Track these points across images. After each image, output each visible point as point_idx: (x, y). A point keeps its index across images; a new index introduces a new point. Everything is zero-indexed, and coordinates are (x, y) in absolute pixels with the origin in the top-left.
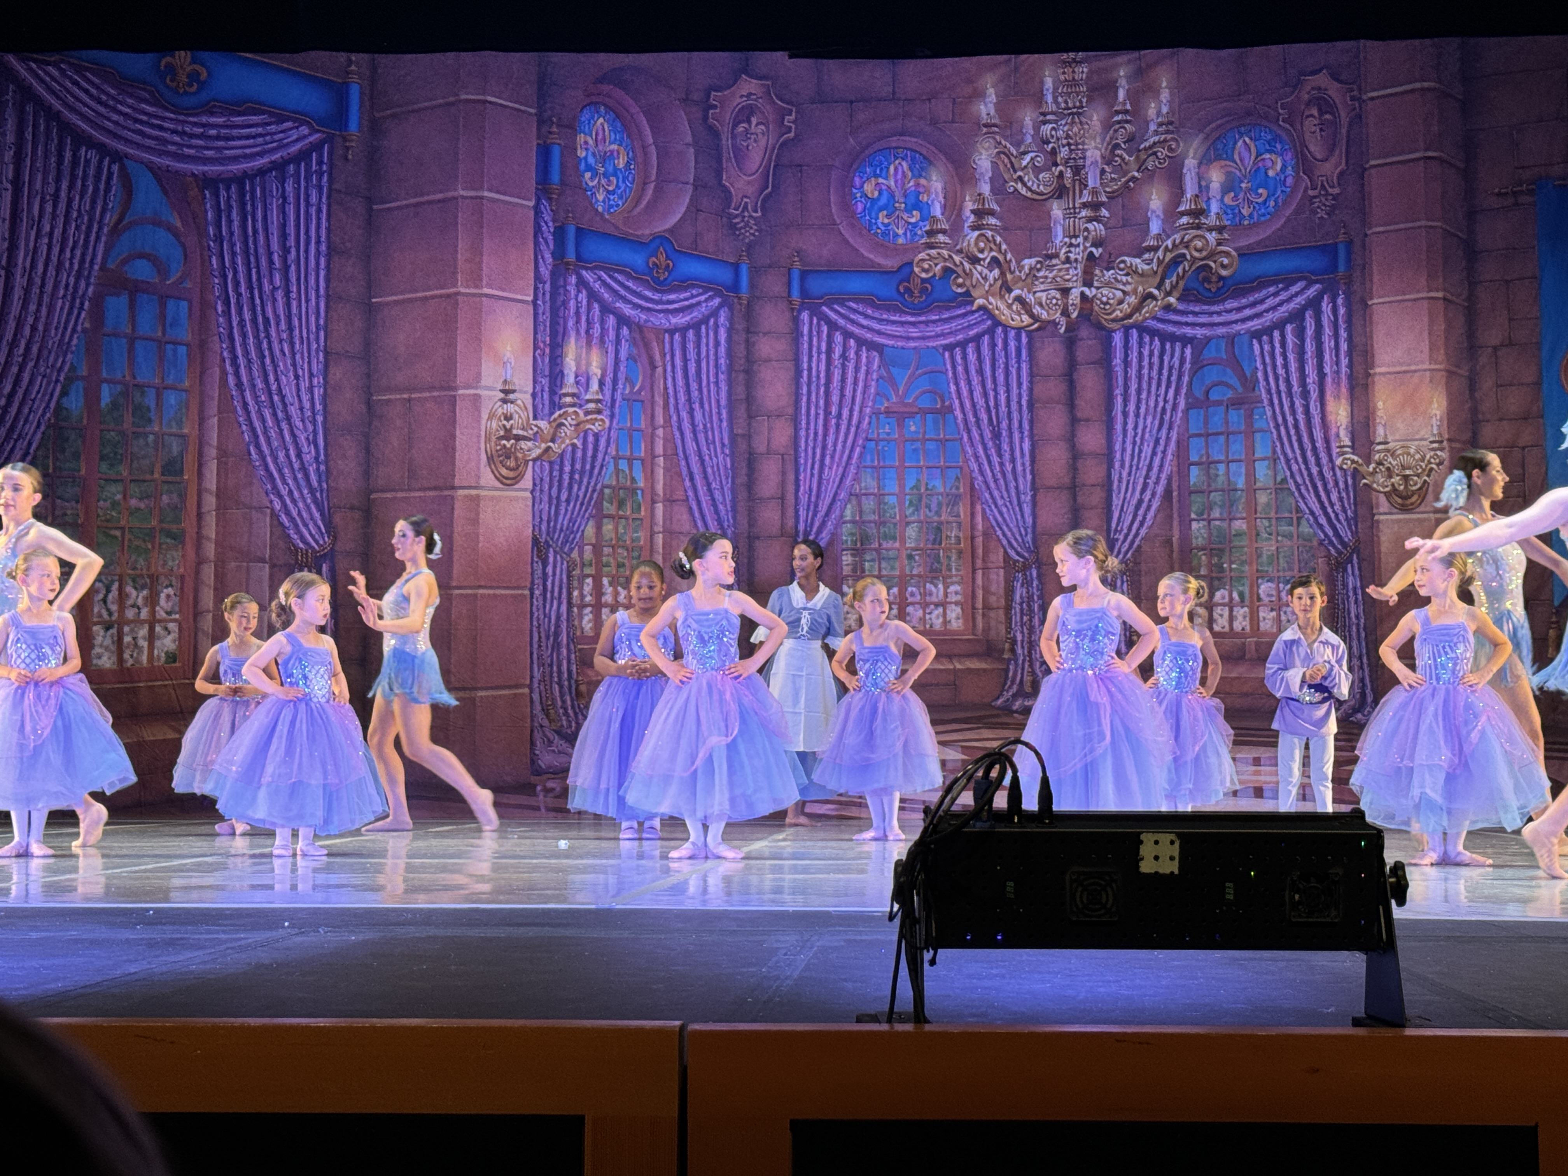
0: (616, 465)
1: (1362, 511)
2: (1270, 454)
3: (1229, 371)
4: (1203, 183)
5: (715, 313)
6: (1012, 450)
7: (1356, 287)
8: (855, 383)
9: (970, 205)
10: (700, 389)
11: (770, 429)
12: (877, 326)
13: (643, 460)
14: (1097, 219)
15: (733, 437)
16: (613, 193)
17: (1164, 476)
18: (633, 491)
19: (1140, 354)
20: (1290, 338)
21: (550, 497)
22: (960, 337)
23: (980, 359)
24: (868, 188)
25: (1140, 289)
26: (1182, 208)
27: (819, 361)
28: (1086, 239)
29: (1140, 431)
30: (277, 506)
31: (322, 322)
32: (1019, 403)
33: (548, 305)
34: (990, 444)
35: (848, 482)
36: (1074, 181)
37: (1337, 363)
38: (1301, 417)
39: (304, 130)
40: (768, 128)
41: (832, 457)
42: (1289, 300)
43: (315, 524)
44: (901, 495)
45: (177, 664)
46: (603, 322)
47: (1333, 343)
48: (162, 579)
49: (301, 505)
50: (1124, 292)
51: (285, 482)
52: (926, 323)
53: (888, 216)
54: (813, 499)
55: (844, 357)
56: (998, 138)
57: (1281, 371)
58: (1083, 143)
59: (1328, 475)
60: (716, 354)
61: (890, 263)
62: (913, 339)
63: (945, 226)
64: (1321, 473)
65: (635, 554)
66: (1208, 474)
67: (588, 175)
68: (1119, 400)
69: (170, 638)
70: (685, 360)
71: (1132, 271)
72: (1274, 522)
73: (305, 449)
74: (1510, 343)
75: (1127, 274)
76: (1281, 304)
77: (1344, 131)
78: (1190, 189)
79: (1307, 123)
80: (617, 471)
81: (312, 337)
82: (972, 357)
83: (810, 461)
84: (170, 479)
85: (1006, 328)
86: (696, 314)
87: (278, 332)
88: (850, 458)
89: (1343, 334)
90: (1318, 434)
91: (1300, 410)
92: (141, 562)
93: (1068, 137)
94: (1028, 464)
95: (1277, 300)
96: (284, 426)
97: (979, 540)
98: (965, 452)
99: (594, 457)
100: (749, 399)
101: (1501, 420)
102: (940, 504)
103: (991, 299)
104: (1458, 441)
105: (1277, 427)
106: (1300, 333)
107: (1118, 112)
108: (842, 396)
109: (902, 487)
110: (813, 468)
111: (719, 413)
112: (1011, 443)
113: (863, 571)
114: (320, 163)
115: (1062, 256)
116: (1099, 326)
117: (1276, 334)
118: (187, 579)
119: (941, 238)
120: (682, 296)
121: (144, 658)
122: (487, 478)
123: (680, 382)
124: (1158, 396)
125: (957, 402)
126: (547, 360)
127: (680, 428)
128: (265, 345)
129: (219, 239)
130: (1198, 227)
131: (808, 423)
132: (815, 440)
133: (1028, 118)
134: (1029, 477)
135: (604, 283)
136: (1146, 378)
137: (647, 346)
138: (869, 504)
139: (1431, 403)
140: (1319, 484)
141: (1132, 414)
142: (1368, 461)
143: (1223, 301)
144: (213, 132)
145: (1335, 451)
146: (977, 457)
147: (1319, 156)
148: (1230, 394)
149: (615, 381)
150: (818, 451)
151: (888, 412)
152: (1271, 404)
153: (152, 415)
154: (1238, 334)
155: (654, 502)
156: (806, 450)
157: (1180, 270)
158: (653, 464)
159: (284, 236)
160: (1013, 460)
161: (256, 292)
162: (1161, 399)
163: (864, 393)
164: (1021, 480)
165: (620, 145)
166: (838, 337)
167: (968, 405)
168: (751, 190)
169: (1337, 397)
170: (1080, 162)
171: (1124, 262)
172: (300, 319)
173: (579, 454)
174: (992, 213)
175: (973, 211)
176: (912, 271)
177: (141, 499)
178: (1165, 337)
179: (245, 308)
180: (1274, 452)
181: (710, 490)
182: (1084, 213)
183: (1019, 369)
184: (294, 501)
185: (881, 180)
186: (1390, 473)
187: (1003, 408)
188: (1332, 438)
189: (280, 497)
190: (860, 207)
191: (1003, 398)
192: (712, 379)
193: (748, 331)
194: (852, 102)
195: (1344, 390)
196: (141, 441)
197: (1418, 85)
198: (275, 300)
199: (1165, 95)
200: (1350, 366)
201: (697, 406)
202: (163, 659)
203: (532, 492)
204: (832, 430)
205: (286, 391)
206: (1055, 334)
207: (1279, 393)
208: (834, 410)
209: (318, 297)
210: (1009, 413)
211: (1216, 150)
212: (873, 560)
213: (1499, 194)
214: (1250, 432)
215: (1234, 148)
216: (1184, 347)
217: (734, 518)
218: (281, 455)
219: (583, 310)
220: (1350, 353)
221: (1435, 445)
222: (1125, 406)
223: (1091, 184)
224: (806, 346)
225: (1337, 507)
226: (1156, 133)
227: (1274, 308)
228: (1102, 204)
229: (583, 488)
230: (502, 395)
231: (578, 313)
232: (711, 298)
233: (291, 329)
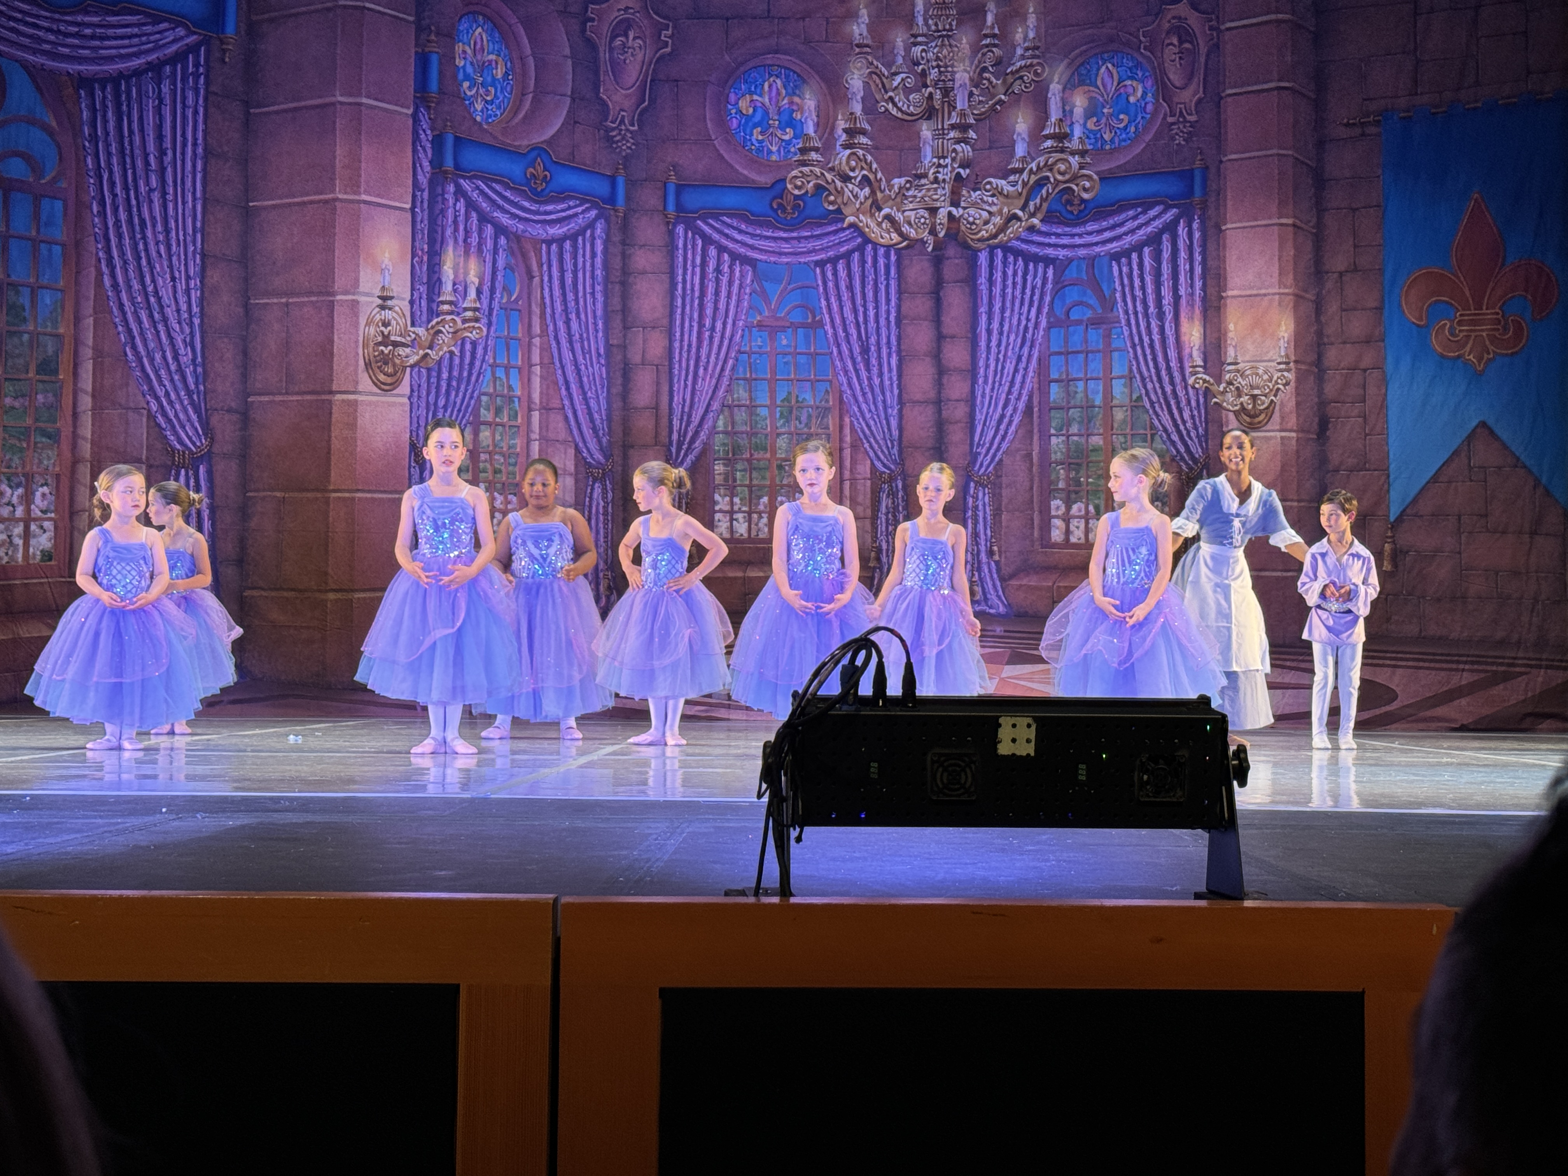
0: (493, 373)
1: (1212, 428)
2: (1126, 373)
3: (1089, 292)
4: (1067, 108)
5: (591, 225)
6: (880, 365)
7: (1211, 212)
8: (729, 296)
9: (841, 124)
10: (577, 301)
11: (644, 341)
12: (750, 241)
13: (520, 369)
14: (965, 141)
15: (608, 346)
16: (492, 102)
17: (1025, 392)
18: (510, 399)
19: (1005, 273)
20: (1147, 261)
21: (428, 403)
22: (831, 254)
23: (850, 275)
24: (743, 104)
25: (1005, 210)
26: (1046, 132)
27: (693, 273)
28: (954, 159)
29: (1003, 348)
30: (154, 407)
31: (199, 224)
32: (887, 319)
33: (426, 213)
34: (859, 359)
35: (721, 393)
36: (943, 102)
37: (1192, 286)
38: (1156, 337)
39: (181, 31)
40: (645, 42)
41: (706, 369)
42: (1147, 224)
43: (193, 425)
44: (772, 406)
45: (53, 563)
46: (480, 231)
47: (1187, 267)
48: (37, 478)
49: (178, 406)
50: (990, 213)
51: (161, 383)
52: (798, 239)
53: (762, 133)
54: (686, 410)
55: (718, 270)
56: (870, 58)
57: (1138, 293)
58: (952, 66)
59: (1181, 393)
60: (593, 265)
61: (764, 179)
62: (786, 254)
63: (818, 144)
64: (1174, 392)
65: (512, 461)
66: (1068, 393)
67: (466, 84)
68: (984, 319)
69: (45, 536)
70: (562, 271)
71: (998, 193)
72: (1129, 437)
73: (182, 351)
74: (1355, 269)
75: (993, 196)
76: (1139, 227)
77: (1203, 60)
78: (1055, 114)
79: (1166, 51)
80: (495, 379)
81: (189, 239)
82: (842, 274)
83: (684, 373)
84: (46, 378)
85: (876, 246)
86: (573, 226)
87: (154, 233)
88: (723, 370)
89: (1198, 258)
90: (1172, 354)
91: (1155, 330)
92: (16, 460)
93: (938, 59)
94: (895, 378)
95: (1136, 223)
96: (160, 327)
97: (847, 452)
98: (834, 367)
99: (472, 364)
100: (625, 310)
101: (1344, 343)
102: (809, 417)
103: (861, 216)
104: (1303, 363)
105: (1134, 346)
106: (1157, 257)
107: (986, 36)
108: (716, 309)
109: (773, 398)
110: (686, 380)
111: (595, 324)
112: (879, 357)
113: (735, 480)
114: (197, 65)
115: (931, 176)
116: (965, 246)
117: (1134, 256)
118: (63, 477)
119: (814, 155)
120: (560, 207)
121: (20, 556)
122: (365, 383)
123: (557, 292)
124: (1020, 314)
125: (827, 316)
126: (425, 268)
127: (556, 338)
128: (141, 246)
129: (94, 138)
130: (1062, 150)
131: (682, 335)
132: (689, 351)
133: (899, 40)
134: (896, 392)
135: (482, 192)
136: (1010, 297)
137: (525, 256)
138: (741, 416)
139: (1279, 325)
140: (1172, 402)
141: (995, 332)
142: (1219, 382)
143: (1084, 223)
144: (88, 31)
145: (1188, 370)
146: (846, 372)
147: (1178, 84)
148: (1089, 314)
149: (493, 290)
150: (692, 363)
151: (760, 326)
152: (1129, 324)
153: (27, 314)
154: (1098, 255)
155: (530, 410)
156: (680, 361)
157: (1044, 191)
158: (529, 372)
159: (160, 137)
160: (881, 375)
161: (132, 193)
162: (1023, 318)
163: (738, 306)
164: (888, 394)
165: (499, 55)
166: (713, 252)
167: (838, 321)
168: (627, 104)
169: (1191, 318)
170: (949, 84)
171: (989, 183)
172: (176, 221)
173: (457, 361)
174: (863, 132)
175: (845, 130)
176: (786, 188)
177: (16, 398)
178: (1029, 258)
179: (121, 208)
180: (1131, 370)
181: (586, 399)
182: (952, 134)
183: (887, 286)
184: (171, 403)
185: (755, 97)
186: (1239, 393)
187: (872, 324)
188: (1186, 359)
189: (157, 398)
190: (735, 123)
191: (871, 313)
192: (588, 290)
193: (624, 243)
194: (727, 19)
195: (1197, 311)
196: (16, 340)
197: (1273, 17)
198: (151, 201)
199: (1032, 20)
200: (1204, 288)
201: (573, 316)
202: (38, 557)
203: (409, 399)
204: (706, 343)
205: (162, 292)
206: (923, 252)
207: (1136, 313)
208: (708, 323)
209: (194, 199)
210: (878, 328)
211: (1080, 75)
212: (744, 470)
213: (1347, 125)
214: (1108, 351)
215: (1097, 75)
216: (1046, 267)
217: (609, 428)
218: (158, 357)
219: (461, 219)
220: (1204, 277)
221: (1283, 366)
222: (990, 324)
223: (959, 107)
224: (681, 259)
225: (1189, 425)
226: (1023, 57)
227: (1132, 231)
228: (970, 126)
229: (461, 394)
230: (380, 302)
231: (455, 222)
232: (587, 210)
233: (167, 231)
